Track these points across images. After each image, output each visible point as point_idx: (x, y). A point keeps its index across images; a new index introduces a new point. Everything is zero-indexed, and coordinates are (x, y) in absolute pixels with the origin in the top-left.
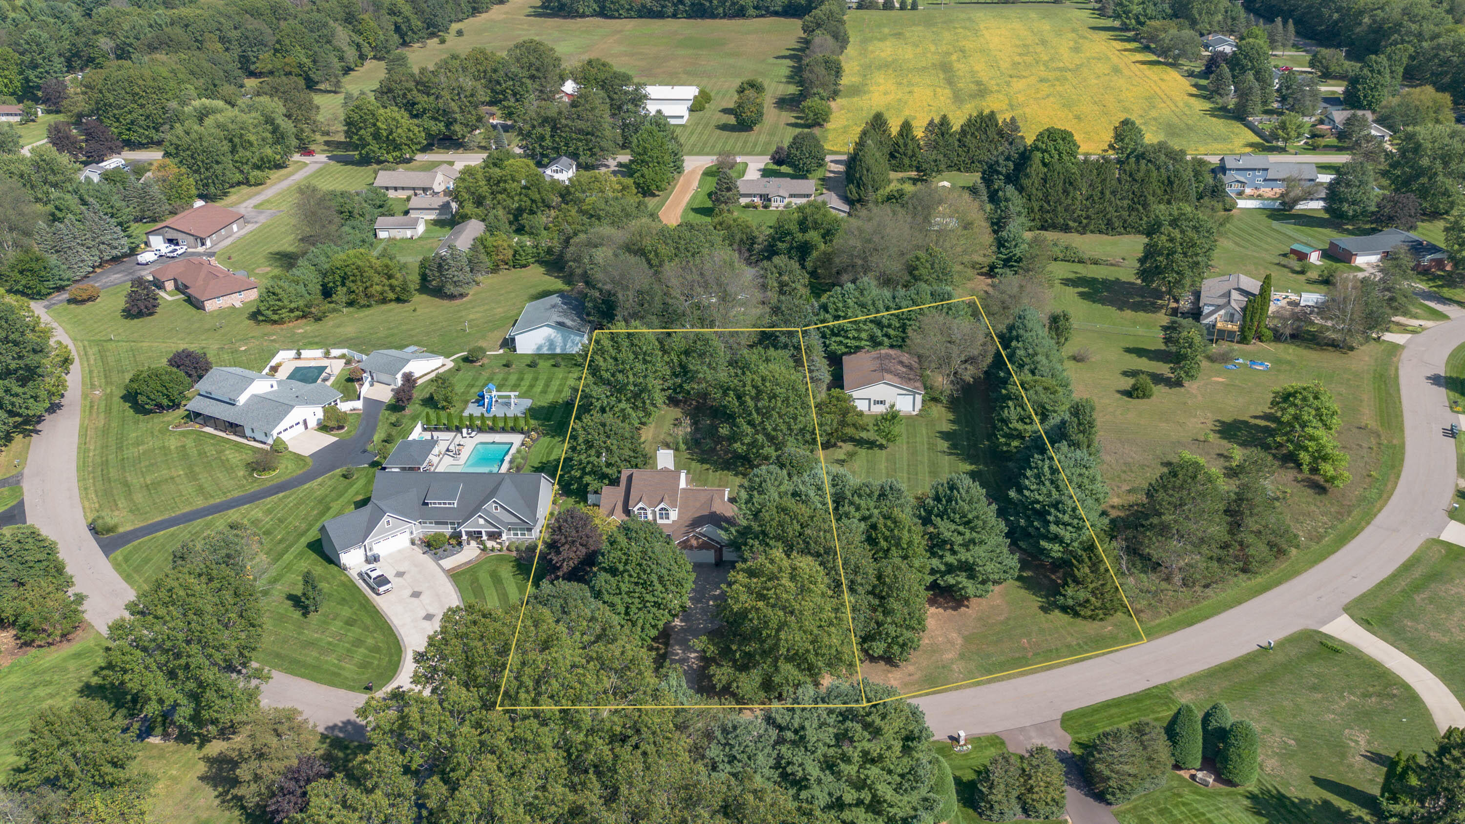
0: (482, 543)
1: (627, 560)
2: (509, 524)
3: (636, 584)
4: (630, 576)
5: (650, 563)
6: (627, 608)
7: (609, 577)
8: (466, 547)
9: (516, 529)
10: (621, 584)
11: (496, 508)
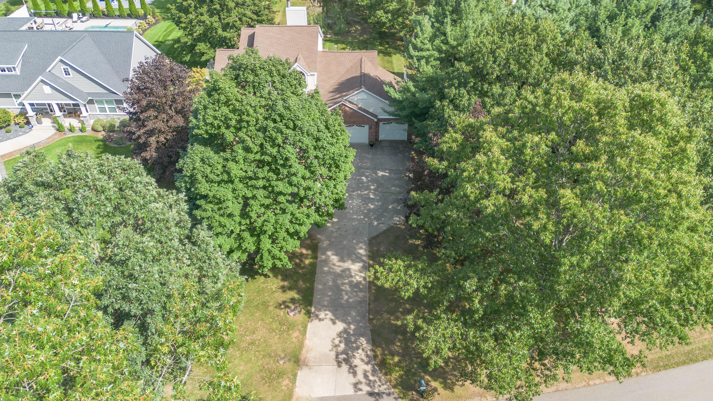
0: (55, 121)
1: (240, 121)
2: (89, 94)
3: (261, 164)
4: (247, 150)
5: (281, 126)
6: (246, 205)
7: (209, 153)
8: (36, 127)
9: (100, 102)
10: (231, 165)
11: (67, 73)
